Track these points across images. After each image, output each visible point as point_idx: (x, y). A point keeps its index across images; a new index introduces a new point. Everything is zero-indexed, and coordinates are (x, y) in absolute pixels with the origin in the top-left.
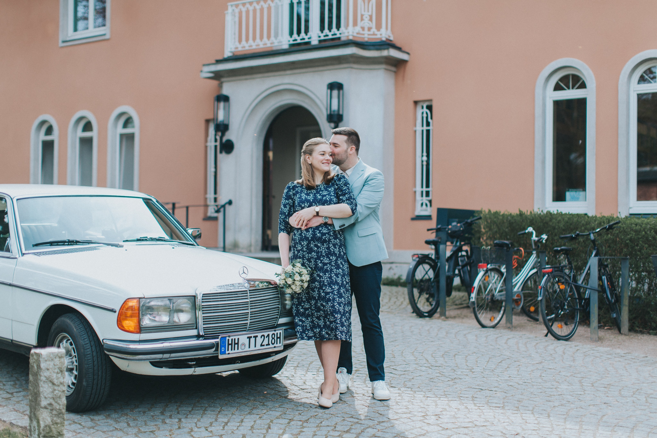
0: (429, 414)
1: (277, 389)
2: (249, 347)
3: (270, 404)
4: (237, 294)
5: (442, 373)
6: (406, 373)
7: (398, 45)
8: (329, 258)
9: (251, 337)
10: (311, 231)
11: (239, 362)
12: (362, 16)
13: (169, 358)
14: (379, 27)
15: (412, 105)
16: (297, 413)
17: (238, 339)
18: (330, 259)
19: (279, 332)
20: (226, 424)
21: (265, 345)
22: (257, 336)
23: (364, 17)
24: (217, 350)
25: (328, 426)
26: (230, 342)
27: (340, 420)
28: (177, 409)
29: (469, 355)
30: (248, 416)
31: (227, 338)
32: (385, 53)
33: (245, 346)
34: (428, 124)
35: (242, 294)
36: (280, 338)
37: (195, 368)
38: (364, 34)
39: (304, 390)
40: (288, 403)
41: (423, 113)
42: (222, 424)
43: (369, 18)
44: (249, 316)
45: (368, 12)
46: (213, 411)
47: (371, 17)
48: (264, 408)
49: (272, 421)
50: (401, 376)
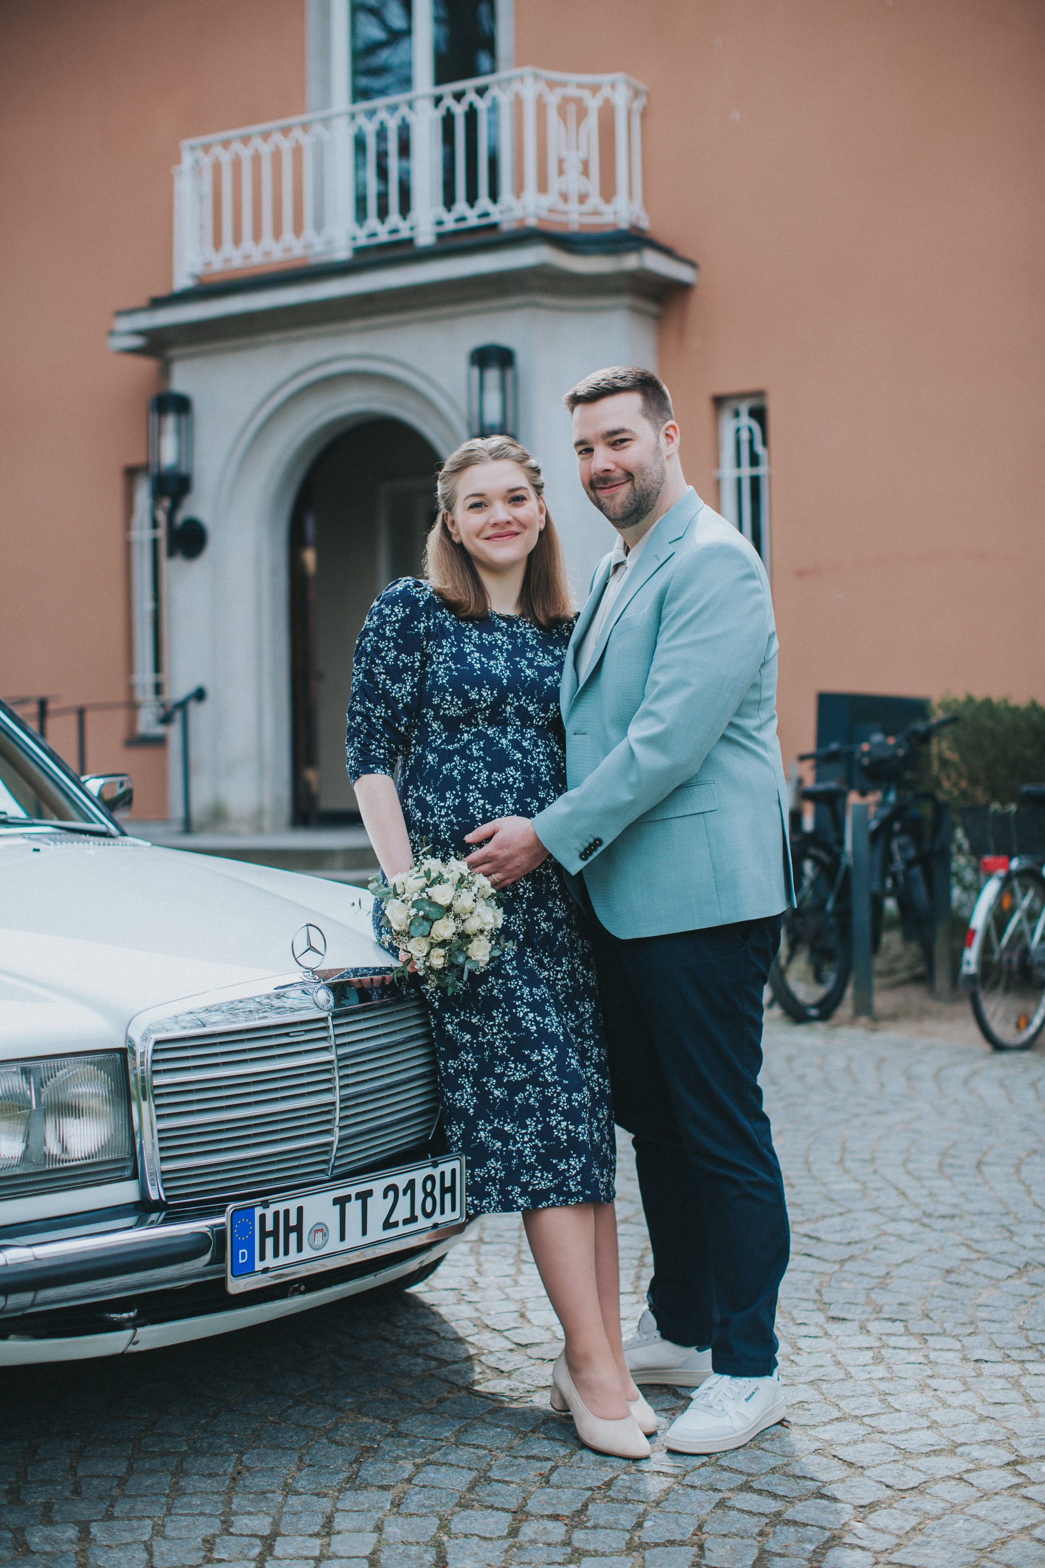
1: (430, 1351)
2: (342, 1238)
3: (414, 1425)
4: (287, 1034)
5: (973, 1244)
6: (855, 1250)
7: (664, 238)
9: (348, 1198)
11: (302, 1288)
12: (561, 162)
13: (32, 1305)
14: (608, 192)
15: (706, 408)
16: (531, 1475)
17: (300, 1210)
19: (447, 1168)
20: (269, 1542)
21: (401, 1223)
22: (370, 1193)
23: (566, 166)
24: (218, 1259)
25: (672, 1543)
26: (269, 1227)
27: (709, 1508)
28: (73, 1469)
30: (349, 1500)
31: (258, 1211)
32: (630, 262)
33: (324, 1235)
34: (755, 460)
35: (306, 1031)
36: (452, 1190)
37: (135, 1327)
38: (565, 213)
39: (529, 1351)
40: (488, 1418)
41: (738, 431)
42: (253, 1545)
43: (580, 167)
44: (337, 1115)
45: (578, 149)
46: (210, 1475)
47: (586, 164)
48: (400, 1453)
49: (444, 1526)
50: (848, 1266)
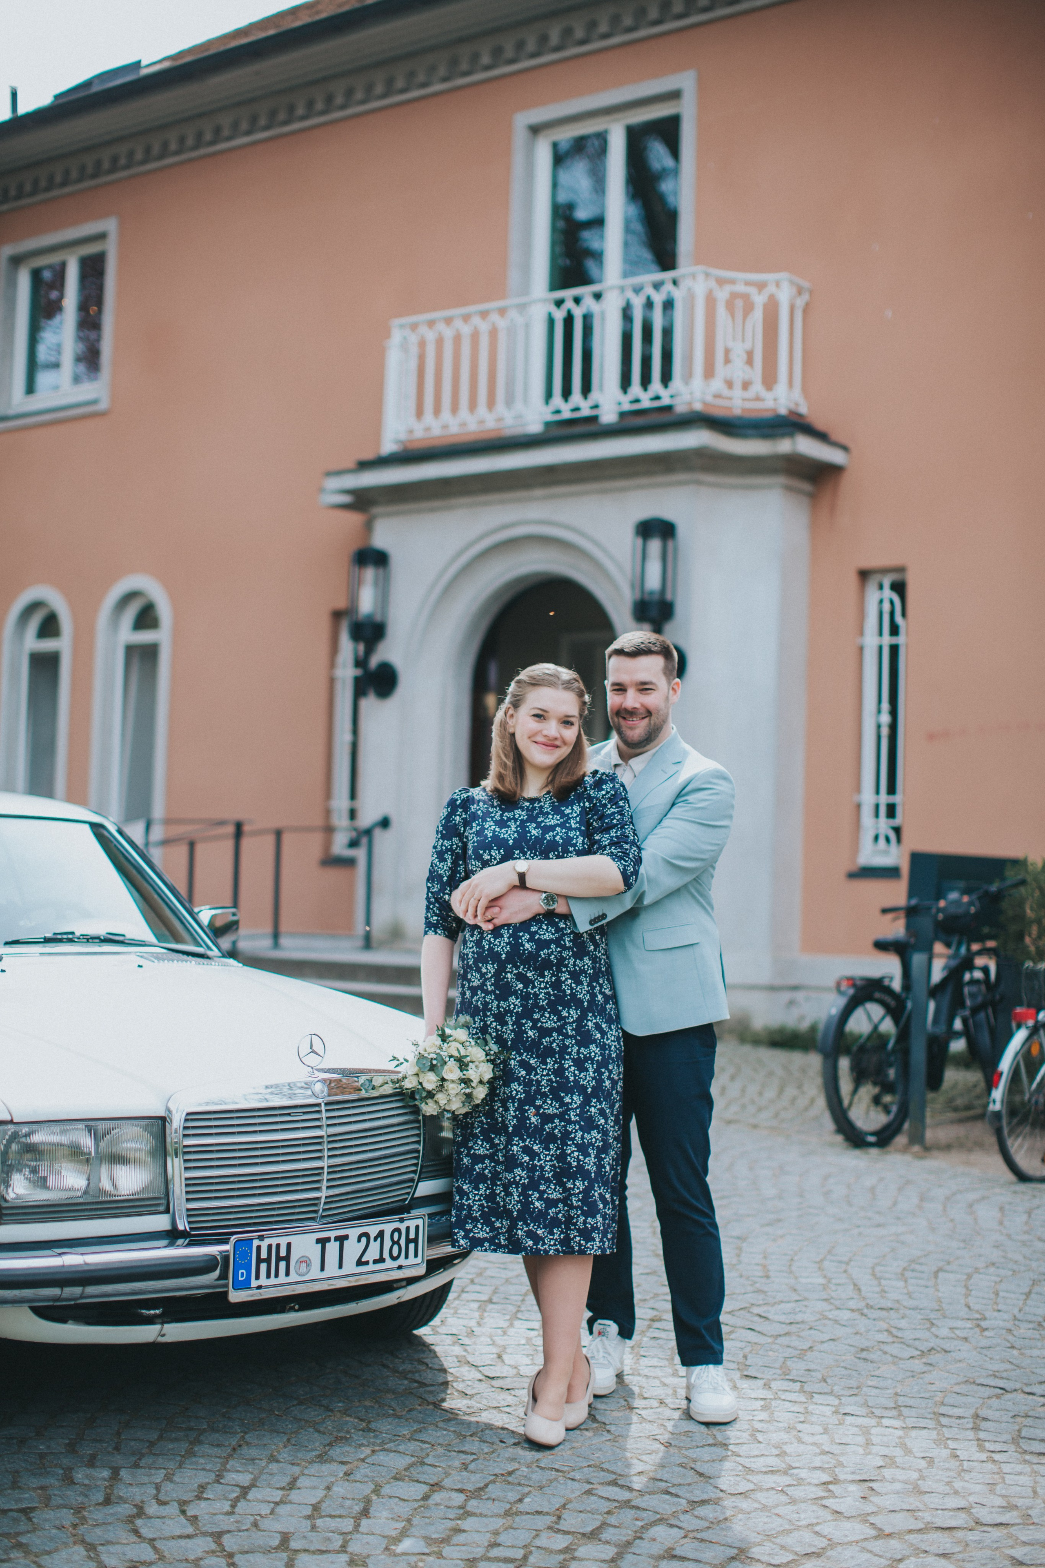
0: (842, 1477)
2: (322, 1269)
3: (384, 1426)
4: (289, 1114)
5: (894, 1331)
6: (793, 1328)
7: (820, 424)
8: (557, 1013)
9: (328, 1239)
10: (506, 936)
11: (297, 1307)
12: (727, 351)
13: (81, 1297)
14: (770, 380)
15: (853, 579)
16: (457, 1463)
17: (289, 1245)
18: (561, 1018)
19: (412, 1224)
20: (245, 1491)
21: (371, 1262)
22: (346, 1237)
23: (732, 356)
24: (224, 1276)
25: (538, 1513)
26: (264, 1255)
27: (578, 1493)
28: (119, 1434)
29: (977, 1270)
30: (314, 1469)
31: (256, 1243)
32: (784, 446)
33: (308, 1265)
34: (894, 630)
35: (304, 1113)
36: (415, 1241)
37: (162, 1323)
38: (730, 399)
39: (494, 1383)
40: (441, 1424)
41: (881, 601)
42: (233, 1491)
43: (745, 357)
44: (325, 1177)
45: (743, 340)
46: (218, 1446)
47: (750, 354)
48: (365, 1442)
49: (377, 1491)
50: (780, 1340)
